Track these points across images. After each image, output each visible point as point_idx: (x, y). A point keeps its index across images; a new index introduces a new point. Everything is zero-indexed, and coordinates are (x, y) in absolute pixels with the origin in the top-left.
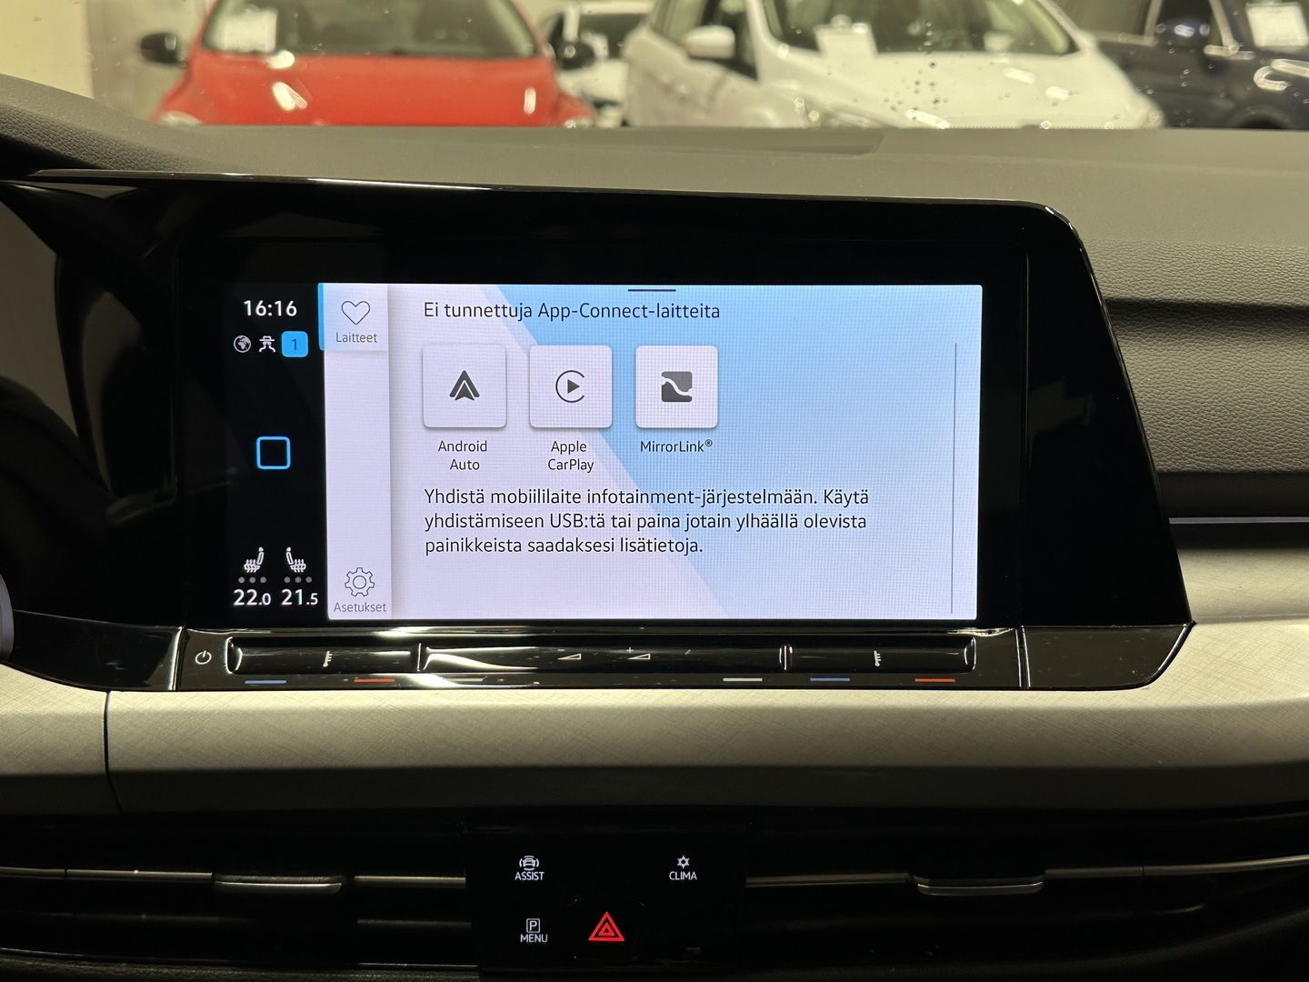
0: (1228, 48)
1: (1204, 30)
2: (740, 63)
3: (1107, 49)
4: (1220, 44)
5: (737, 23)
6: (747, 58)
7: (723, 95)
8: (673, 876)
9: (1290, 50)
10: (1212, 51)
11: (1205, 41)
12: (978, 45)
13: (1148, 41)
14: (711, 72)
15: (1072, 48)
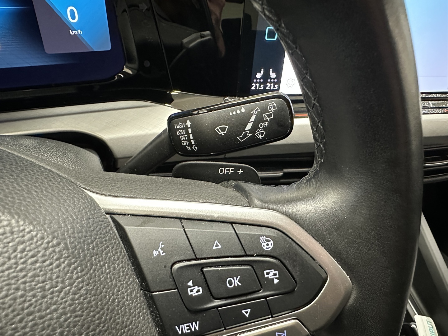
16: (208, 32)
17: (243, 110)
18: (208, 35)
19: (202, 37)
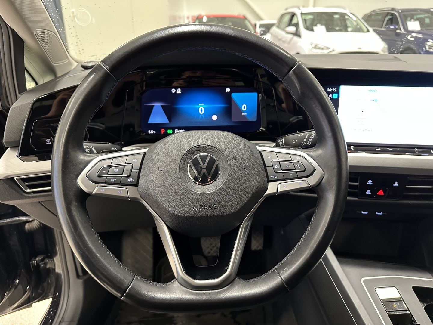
0: (402, 31)
1: (397, 27)
2: (297, 34)
3: (375, 31)
4: (400, 30)
5: (297, 25)
6: (298, 33)
7: (292, 42)
8: (394, 185)
9: (416, 31)
10: (398, 31)
11: (397, 29)
12: (346, 30)
13: (383, 29)
14: (290, 36)
15: (368, 31)
16: (301, 116)
17: (303, 135)
18: (301, 118)
19: (298, 118)
